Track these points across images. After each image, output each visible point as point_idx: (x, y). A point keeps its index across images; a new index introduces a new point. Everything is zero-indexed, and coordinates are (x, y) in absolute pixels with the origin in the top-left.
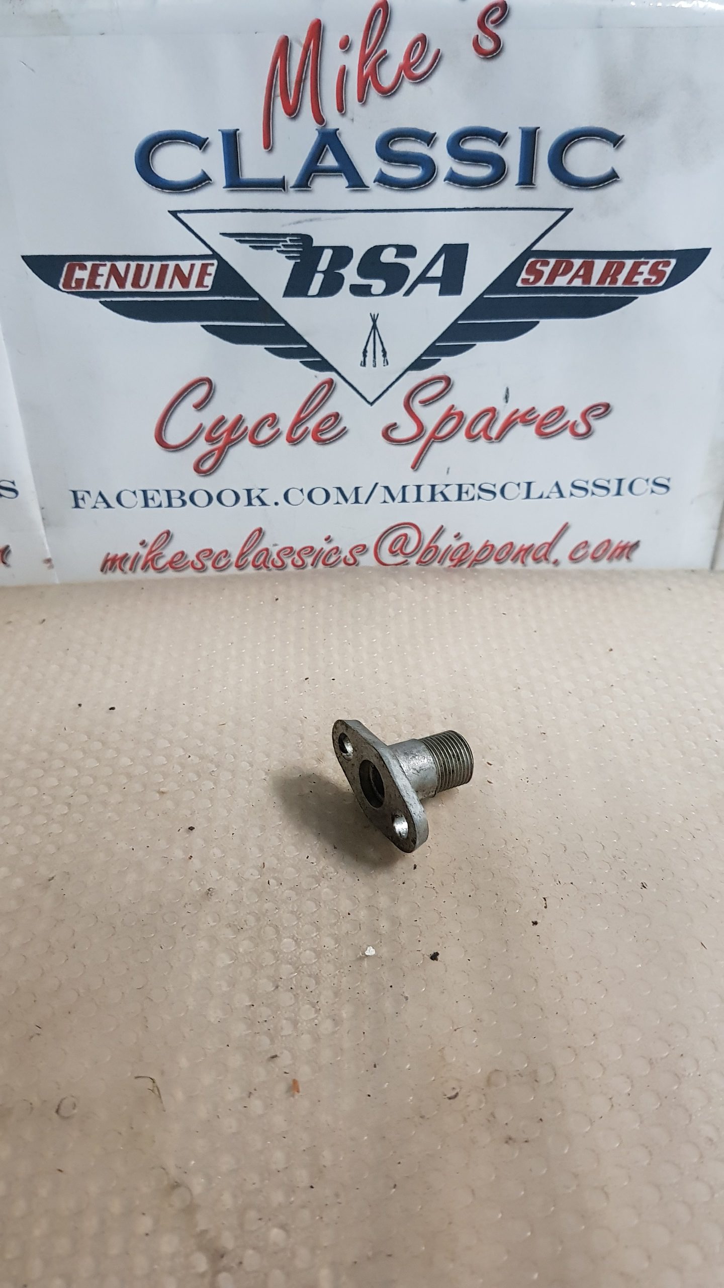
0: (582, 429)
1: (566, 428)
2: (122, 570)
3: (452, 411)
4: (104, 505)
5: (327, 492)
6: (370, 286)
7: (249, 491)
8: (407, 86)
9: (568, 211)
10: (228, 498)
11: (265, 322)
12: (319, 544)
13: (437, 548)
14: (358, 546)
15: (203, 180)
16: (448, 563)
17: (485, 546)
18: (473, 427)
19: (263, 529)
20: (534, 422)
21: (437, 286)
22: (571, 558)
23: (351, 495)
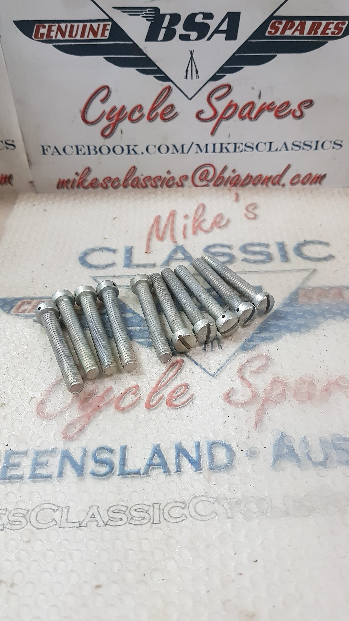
0: (298, 114)
1: (290, 113)
2: (67, 188)
3: (232, 104)
4: (57, 153)
5: (168, 147)
6: (189, 35)
7: (128, 146)
10: (118, 150)
11: (136, 55)
12: (164, 175)
13: (223, 177)
14: (184, 176)
16: (228, 185)
17: (248, 177)
18: (242, 112)
19: (136, 166)
20: (274, 110)
21: (224, 35)
22: (291, 183)
23: (180, 149)
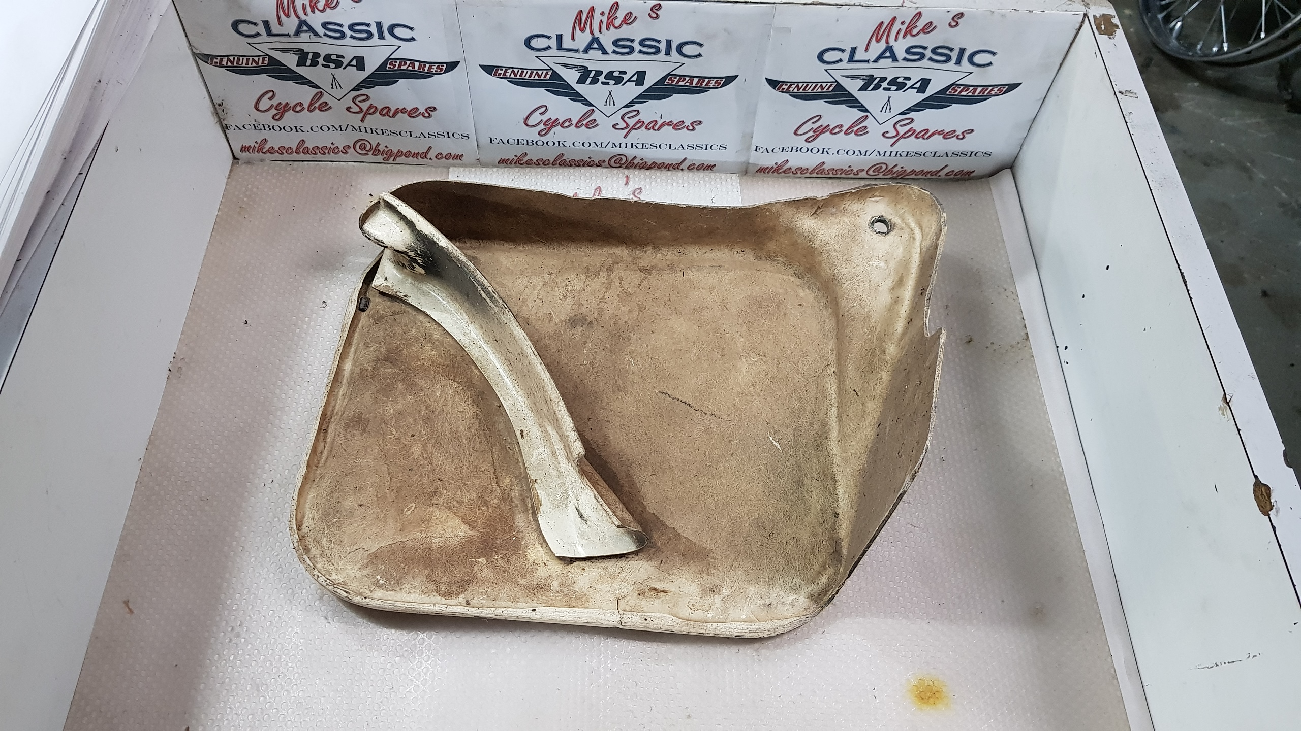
0: (691, 128)
1: (684, 128)
2: (507, 163)
3: (640, 121)
4: (502, 143)
5: (590, 143)
6: (609, 82)
7: (559, 142)
8: (624, 26)
9: (683, 64)
10: (551, 143)
11: (569, 90)
12: (586, 159)
13: (633, 163)
14: (602, 160)
15: (549, 48)
16: (638, 167)
17: (653, 163)
18: (647, 126)
19: (564, 153)
20: (672, 125)
21: (634, 83)
22: (688, 168)
23: (599, 145)
